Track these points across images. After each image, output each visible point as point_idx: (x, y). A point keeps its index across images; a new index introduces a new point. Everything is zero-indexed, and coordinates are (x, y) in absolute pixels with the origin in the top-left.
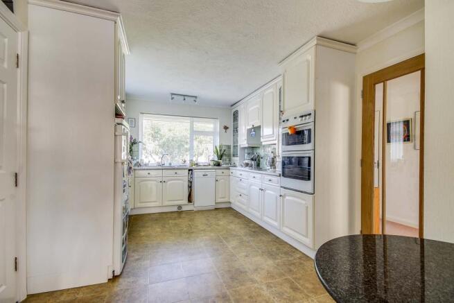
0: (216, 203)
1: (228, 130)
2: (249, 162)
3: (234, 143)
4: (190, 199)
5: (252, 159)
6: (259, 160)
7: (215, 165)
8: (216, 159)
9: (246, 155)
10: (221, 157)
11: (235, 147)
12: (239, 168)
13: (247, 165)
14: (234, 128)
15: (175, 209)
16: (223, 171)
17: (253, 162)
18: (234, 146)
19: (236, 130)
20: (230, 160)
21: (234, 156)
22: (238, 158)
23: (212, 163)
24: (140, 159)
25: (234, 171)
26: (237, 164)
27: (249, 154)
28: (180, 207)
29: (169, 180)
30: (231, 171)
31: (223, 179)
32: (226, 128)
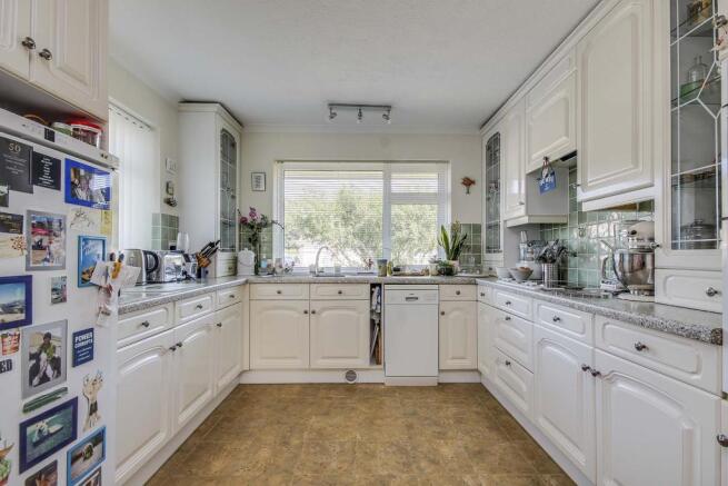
0: (440, 371)
1: (472, 187)
2: (534, 266)
3: (489, 217)
4: (376, 356)
5: (543, 259)
6: (564, 262)
7: (440, 273)
8: (444, 258)
9: (523, 246)
10: (455, 253)
11: (493, 227)
12: (503, 283)
13: (527, 275)
14: (489, 181)
15: (340, 378)
16: (459, 288)
17: (545, 267)
18: (489, 227)
19: (494, 185)
20: (478, 261)
21: (489, 250)
22: (500, 257)
23: (433, 269)
24: (274, 258)
25: (488, 291)
26: (498, 272)
27: (531, 243)
28: (351, 374)
29: (324, 309)
30: (480, 289)
31: (458, 309)
32: (468, 182)
